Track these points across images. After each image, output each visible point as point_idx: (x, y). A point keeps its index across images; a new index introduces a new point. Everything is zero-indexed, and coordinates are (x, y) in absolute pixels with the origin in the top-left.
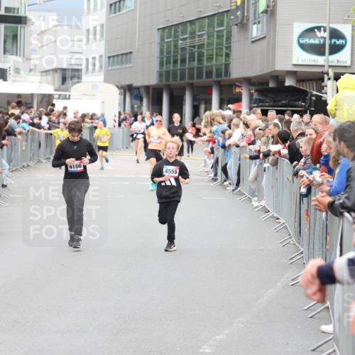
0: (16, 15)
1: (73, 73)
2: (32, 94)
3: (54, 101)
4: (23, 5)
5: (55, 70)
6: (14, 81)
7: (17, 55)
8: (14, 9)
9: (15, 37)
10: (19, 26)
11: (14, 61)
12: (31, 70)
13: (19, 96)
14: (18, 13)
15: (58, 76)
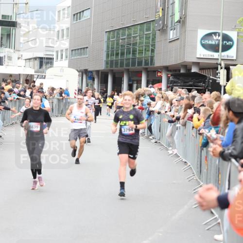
0: (10, 20)
1: (48, 61)
2: (20, 74)
3: (35, 80)
4: (15, 14)
5: (35, 59)
6: (8, 66)
7: (10, 48)
8: (8, 16)
9: (9, 36)
10: (12, 28)
11: (8, 52)
12: (19, 58)
13: (11, 75)
14: (11, 19)
15: (37, 62)
